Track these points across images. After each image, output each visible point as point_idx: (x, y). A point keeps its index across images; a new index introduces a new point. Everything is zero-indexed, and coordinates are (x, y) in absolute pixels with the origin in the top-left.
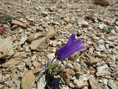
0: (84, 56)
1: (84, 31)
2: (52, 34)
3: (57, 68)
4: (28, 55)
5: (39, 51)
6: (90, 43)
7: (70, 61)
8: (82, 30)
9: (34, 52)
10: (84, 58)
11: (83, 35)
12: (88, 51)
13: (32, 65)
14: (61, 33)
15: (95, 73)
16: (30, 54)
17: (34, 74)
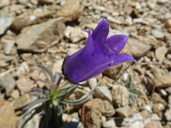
0: (143, 66)
1: (148, 6)
2: (72, 12)
3: (73, 96)
4: (9, 62)
5: (37, 53)
6: (161, 35)
7: (105, 80)
8: (144, 4)
9: (24, 55)
10: (143, 70)
11: (145, 14)
12: (152, 53)
13: (16, 88)
14: (94, 10)
15: (164, 111)
16: (15, 58)
17: (16, 111)
